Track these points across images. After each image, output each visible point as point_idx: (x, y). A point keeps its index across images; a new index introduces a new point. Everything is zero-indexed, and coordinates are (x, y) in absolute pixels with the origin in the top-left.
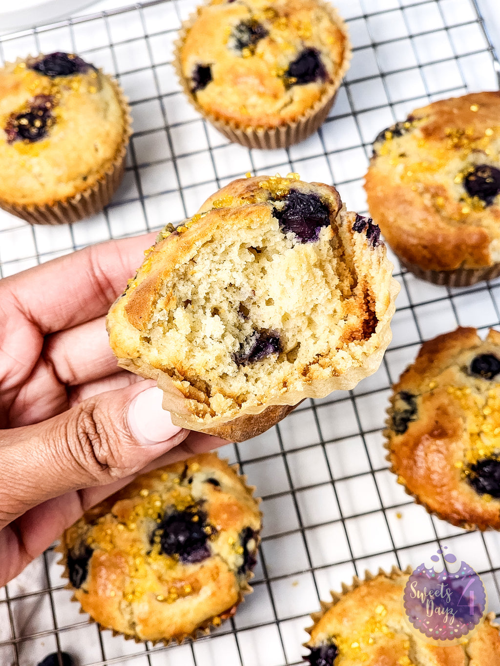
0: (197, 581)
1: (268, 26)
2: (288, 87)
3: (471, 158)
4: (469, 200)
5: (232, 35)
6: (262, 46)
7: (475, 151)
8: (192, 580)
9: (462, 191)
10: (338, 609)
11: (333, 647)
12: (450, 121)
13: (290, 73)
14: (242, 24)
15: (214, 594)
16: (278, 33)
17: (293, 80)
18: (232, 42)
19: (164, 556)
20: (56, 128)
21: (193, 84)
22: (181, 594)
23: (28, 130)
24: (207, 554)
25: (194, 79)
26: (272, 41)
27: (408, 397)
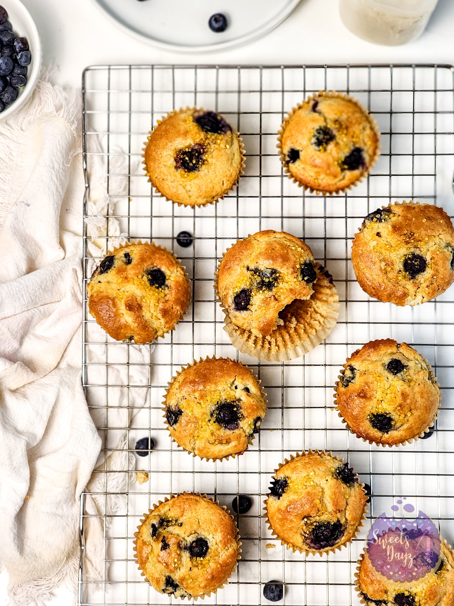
0: (230, 439)
1: (335, 132)
2: (343, 170)
3: (412, 250)
4: (404, 273)
5: (314, 136)
6: (331, 146)
7: (416, 247)
8: (227, 437)
9: (401, 267)
10: (292, 465)
11: (286, 481)
13: (344, 163)
14: (320, 129)
15: (235, 446)
16: (342, 139)
17: (346, 167)
18: (314, 140)
19: (217, 423)
20: (204, 167)
21: (287, 159)
22: (221, 443)
23: (188, 164)
24: (237, 427)
25: (288, 156)
26: (337, 144)
27: (352, 369)
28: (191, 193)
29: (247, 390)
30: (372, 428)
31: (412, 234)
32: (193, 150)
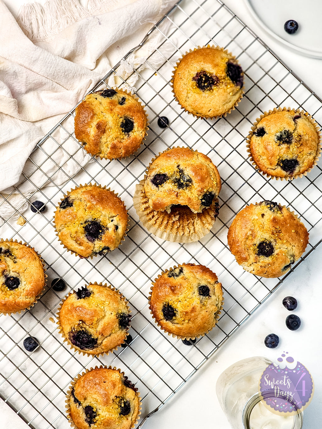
0: (83, 243)
1: (293, 141)
2: (278, 165)
3: (272, 240)
4: (256, 247)
5: (281, 132)
6: (284, 146)
7: (275, 240)
8: (82, 242)
9: (258, 243)
10: (102, 289)
11: (90, 294)
12: (283, 225)
13: (283, 161)
14: (288, 132)
15: (82, 250)
16: (293, 147)
17: (282, 165)
18: (279, 134)
19: (84, 229)
20: (208, 92)
21: (256, 131)
22: (76, 241)
23: (202, 83)
24: (93, 241)
25: (258, 130)
26: (288, 148)
27: (181, 271)
28: (188, 99)
29: (117, 227)
30: (161, 310)
31: (280, 232)
32: (211, 77)
